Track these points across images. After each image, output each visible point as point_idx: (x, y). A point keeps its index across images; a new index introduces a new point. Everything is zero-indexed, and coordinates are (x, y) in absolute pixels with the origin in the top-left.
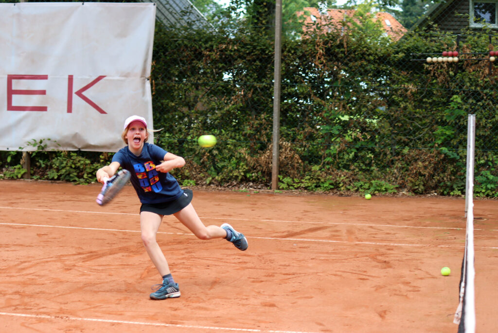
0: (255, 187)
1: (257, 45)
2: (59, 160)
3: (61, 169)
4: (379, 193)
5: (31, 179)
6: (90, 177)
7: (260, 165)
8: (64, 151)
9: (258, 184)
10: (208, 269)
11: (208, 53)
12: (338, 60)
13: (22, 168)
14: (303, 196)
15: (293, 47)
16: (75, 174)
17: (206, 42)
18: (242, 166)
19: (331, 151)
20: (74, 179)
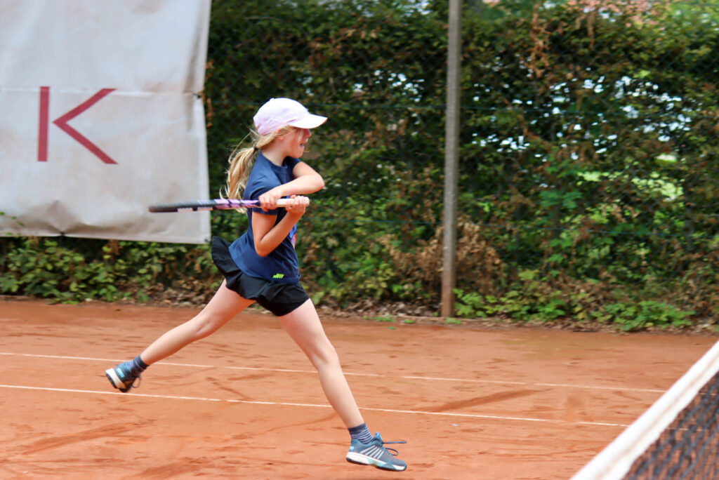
0: (410, 312)
1: (416, 31)
2: (21, 255)
3: (25, 274)
4: (655, 325)
6: (83, 289)
7: (419, 269)
8: (33, 238)
9: (415, 306)
10: (269, 469)
11: (319, 45)
12: (575, 61)
14: (502, 331)
15: (487, 33)
16: (53, 282)
17: (315, 24)
18: (384, 270)
19: (560, 242)
20: (50, 293)
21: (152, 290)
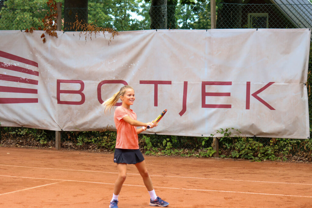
2: (240, 144)
3: (242, 150)
5: (219, 157)
6: (263, 156)
8: (244, 137)
13: (213, 149)
16: (252, 154)
20: (251, 157)
21: (288, 156)
